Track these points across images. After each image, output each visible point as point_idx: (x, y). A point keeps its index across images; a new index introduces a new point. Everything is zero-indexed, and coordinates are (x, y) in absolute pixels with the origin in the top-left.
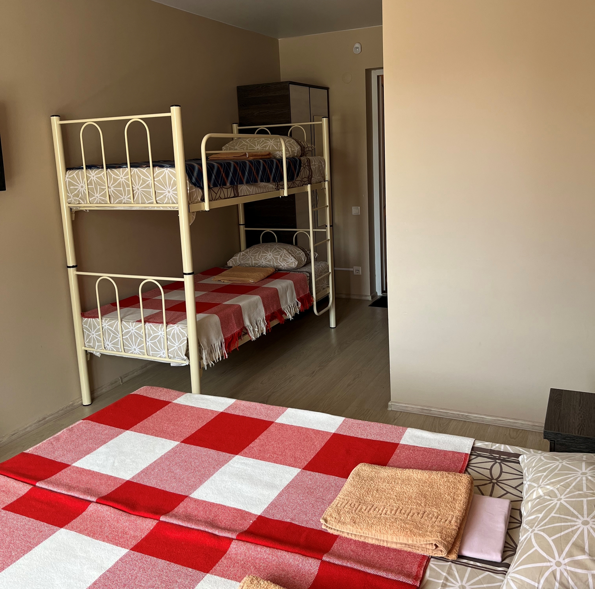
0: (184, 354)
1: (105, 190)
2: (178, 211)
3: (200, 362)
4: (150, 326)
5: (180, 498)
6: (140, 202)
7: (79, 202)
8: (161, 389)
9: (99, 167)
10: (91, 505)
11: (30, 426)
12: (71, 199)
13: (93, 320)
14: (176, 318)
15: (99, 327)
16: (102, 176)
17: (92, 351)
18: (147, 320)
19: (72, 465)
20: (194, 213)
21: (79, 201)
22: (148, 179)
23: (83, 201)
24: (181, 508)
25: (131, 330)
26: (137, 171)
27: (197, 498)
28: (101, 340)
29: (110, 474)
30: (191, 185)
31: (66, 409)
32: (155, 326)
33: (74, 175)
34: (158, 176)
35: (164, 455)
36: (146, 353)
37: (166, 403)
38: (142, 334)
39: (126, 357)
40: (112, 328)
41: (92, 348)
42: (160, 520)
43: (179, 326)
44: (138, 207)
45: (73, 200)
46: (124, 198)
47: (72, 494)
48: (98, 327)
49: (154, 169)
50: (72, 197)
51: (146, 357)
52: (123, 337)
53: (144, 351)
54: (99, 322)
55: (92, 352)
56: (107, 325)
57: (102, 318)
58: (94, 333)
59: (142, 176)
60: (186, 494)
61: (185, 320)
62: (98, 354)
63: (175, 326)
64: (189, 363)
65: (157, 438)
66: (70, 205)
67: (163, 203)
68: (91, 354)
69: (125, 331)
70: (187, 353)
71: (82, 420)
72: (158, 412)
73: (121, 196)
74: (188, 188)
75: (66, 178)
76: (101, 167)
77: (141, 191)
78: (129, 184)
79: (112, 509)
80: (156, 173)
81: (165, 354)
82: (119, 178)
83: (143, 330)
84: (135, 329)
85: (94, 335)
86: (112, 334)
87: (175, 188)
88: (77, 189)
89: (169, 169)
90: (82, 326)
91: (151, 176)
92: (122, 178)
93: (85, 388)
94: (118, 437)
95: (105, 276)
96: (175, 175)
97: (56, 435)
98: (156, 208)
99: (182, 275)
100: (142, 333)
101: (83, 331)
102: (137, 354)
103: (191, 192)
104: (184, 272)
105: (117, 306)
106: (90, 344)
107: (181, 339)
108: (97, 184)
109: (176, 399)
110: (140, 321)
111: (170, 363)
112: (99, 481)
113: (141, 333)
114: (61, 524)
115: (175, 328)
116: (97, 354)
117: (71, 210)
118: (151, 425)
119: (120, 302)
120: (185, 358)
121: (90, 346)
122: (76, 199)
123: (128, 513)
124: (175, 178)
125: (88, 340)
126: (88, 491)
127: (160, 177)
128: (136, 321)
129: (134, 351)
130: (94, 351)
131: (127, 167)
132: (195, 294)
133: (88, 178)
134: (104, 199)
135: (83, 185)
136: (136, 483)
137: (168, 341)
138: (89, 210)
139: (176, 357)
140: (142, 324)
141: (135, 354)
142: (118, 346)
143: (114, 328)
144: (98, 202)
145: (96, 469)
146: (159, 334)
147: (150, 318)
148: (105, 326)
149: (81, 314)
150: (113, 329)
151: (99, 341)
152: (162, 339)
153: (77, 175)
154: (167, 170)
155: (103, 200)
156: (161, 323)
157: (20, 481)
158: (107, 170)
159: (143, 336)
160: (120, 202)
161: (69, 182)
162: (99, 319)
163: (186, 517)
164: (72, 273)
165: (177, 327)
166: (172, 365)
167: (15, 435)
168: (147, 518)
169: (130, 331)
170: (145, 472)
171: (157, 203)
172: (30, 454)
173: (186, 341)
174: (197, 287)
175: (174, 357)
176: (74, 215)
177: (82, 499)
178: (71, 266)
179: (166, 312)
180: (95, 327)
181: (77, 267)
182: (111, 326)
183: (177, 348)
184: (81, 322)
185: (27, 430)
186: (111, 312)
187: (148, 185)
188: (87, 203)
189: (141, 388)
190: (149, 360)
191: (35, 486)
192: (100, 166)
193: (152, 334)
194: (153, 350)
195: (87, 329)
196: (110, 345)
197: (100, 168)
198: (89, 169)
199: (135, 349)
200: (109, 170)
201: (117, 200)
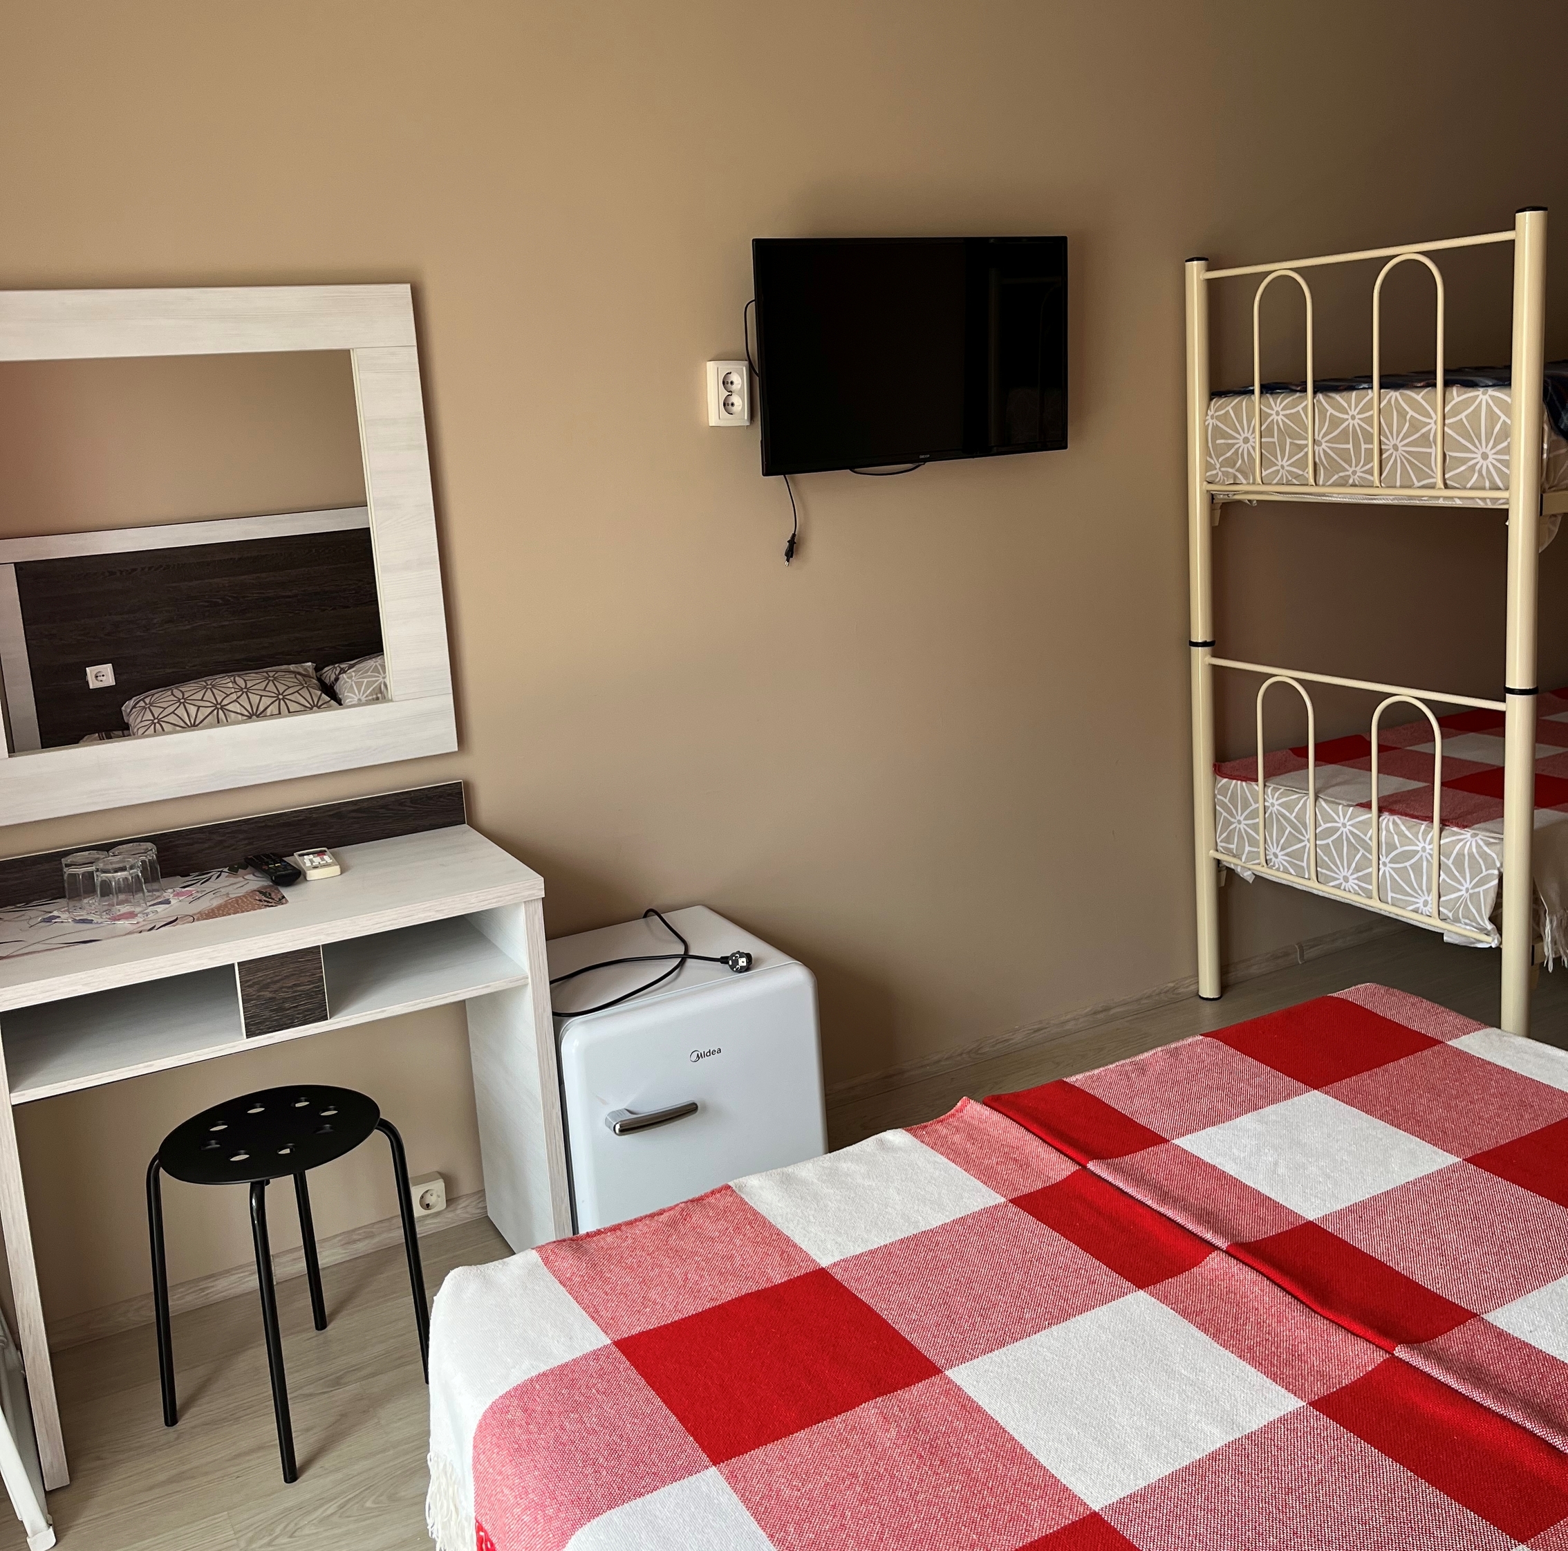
0: (1486, 916)
1: (1306, 450)
2: (1507, 510)
3: (1533, 947)
4: (1394, 822)
5: (1457, 1316)
6: (1398, 484)
7: (1235, 480)
8: (1415, 999)
9: (1294, 388)
10: (1214, 1255)
11: (1074, 1019)
12: (1214, 472)
13: (1242, 786)
14: (1471, 813)
15: (1257, 805)
16: (1301, 412)
17: (1234, 864)
18: (1387, 806)
19: (1173, 1141)
20: (1553, 519)
21: (1235, 477)
22: (1428, 420)
23: (1246, 478)
24: (1455, 1340)
25: (1340, 825)
26: (1396, 397)
27: (1505, 1329)
28: (1258, 841)
29: (1266, 1191)
30: (1554, 437)
31: (1157, 998)
32: (1407, 825)
33: (1228, 411)
34: (1456, 411)
35: (1414, 1183)
36: (1375, 894)
37: (1427, 1042)
38: (1369, 842)
39: (1321, 894)
40: (1291, 814)
41: (1234, 856)
42: (1393, 1354)
43: (1477, 835)
44: (1391, 497)
45: (1220, 474)
46: (1354, 473)
47: (1170, 1213)
48: (1254, 806)
49: (1447, 393)
50: (1218, 466)
51: (1375, 905)
52: (1318, 842)
53: (1370, 887)
54: (1258, 792)
55: (1232, 866)
56: (1279, 805)
57: (1267, 784)
58: (1242, 819)
59: (1411, 413)
60: (1475, 1309)
61: (1499, 819)
62: (1247, 876)
63: (1467, 834)
64: (1501, 943)
65: (1395, 1129)
66: (1211, 487)
67: (1465, 488)
68: (1231, 872)
69: (1324, 826)
70: (1496, 916)
71: (1202, 1035)
72: (1402, 1061)
73: (1346, 466)
74: (1545, 446)
75: (1208, 417)
76: (1299, 388)
77: (1404, 454)
78: (1372, 435)
79: (1266, 1282)
80: (1453, 402)
81: (1429, 906)
82: (1345, 416)
83: (1373, 832)
84: (1351, 825)
85: (1241, 823)
86: (1289, 829)
87: (1505, 444)
88: (1234, 444)
89: (1491, 391)
90: (1214, 796)
91: (1436, 412)
92: (1353, 417)
93: (1207, 956)
94: (1289, 1102)
95: (1285, 675)
96: (1507, 409)
97: (1138, 1058)
98: (1441, 499)
99: (1501, 692)
100: (1371, 839)
101: (1215, 809)
102: (1350, 891)
103: (1551, 455)
104: (1507, 686)
105: (1308, 758)
106: (1231, 846)
107: (1482, 872)
108: (1286, 432)
109: (1457, 1037)
110: (1368, 806)
111: (1443, 934)
112: (1236, 1201)
113: (1367, 839)
114: (1141, 1282)
115: (1467, 840)
116: (1245, 874)
117: (1213, 499)
118: (1382, 1091)
119: (1316, 746)
120: (1489, 926)
121: (1229, 852)
122: (1228, 472)
123: (1307, 1306)
124: (1509, 416)
125: (1225, 835)
126: (1205, 1217)
127: (1463, 416)
128: (1357, 805)
129: (1344, 884)
130: (1238, 865)
131: (1372, 388)
132: (1534, 751)
133: (1263, 416)
134: (1301, 473)
135: (1248, 435)
136: (1331, 1235)
137: (1441, 872)
138: (1257, 501)
139: (1463, 920)
140: (1371, 813)
141: (1345, 890)
142: (1303, 861)
143: (1294, 814)
144: (1284, 482)
145: (1230, 1169)
146: (1419, 849)
147: (1396, 802)
148: (1273, 805)
149: (1215, 766)
150: (1292, 817)
151: (1253, 843)
152: (1425, 864)
153: (1237, 410)
154: (1484, 394)
155: (1297, 477)
156: (1426, 821)
157: (1052, 1146)
158: (1314, 398)
159: (1371, 847)
160: (1343, 483)
161: (1215, 428)
162: (1257, 785)
163: (1468, 1369)
164: (1201, 660)
165: (1472, 836)
166: (1445, 938)
167: (1042, 1032)
168: (1357, 1336)
169: (1337, 829)
170: (1358, 1211)
171: (1446, 486)
172: (1078, 1089)
173: (1496, 882)
174: (1542, 731)
175: (1456, 920)
176: (1218, 513)
177: (1193, 1233)
178: (1200, 641)
179: (1442, 791)
180: (1246, 805)
181: (1215, 645)
182: (1289, 806)
183: (1468, 895)
184: (1210, 784)
185: (1068, 1027)
186: (1290, 771)
187: (1425, 436)
188: (1254, 483)
189: (1359, 986)
190: (1382, 913)
191: (1084, 1167)
192: (1298, 386)
193: (1398, 845)
194: (1397, 888)
195: (1224, 806)
196: (1280, 857)
197: (1297, 391)
198: (1268, 395)
199: (1346, 879)
200: (1320, 396)
201: (1336, 477)
